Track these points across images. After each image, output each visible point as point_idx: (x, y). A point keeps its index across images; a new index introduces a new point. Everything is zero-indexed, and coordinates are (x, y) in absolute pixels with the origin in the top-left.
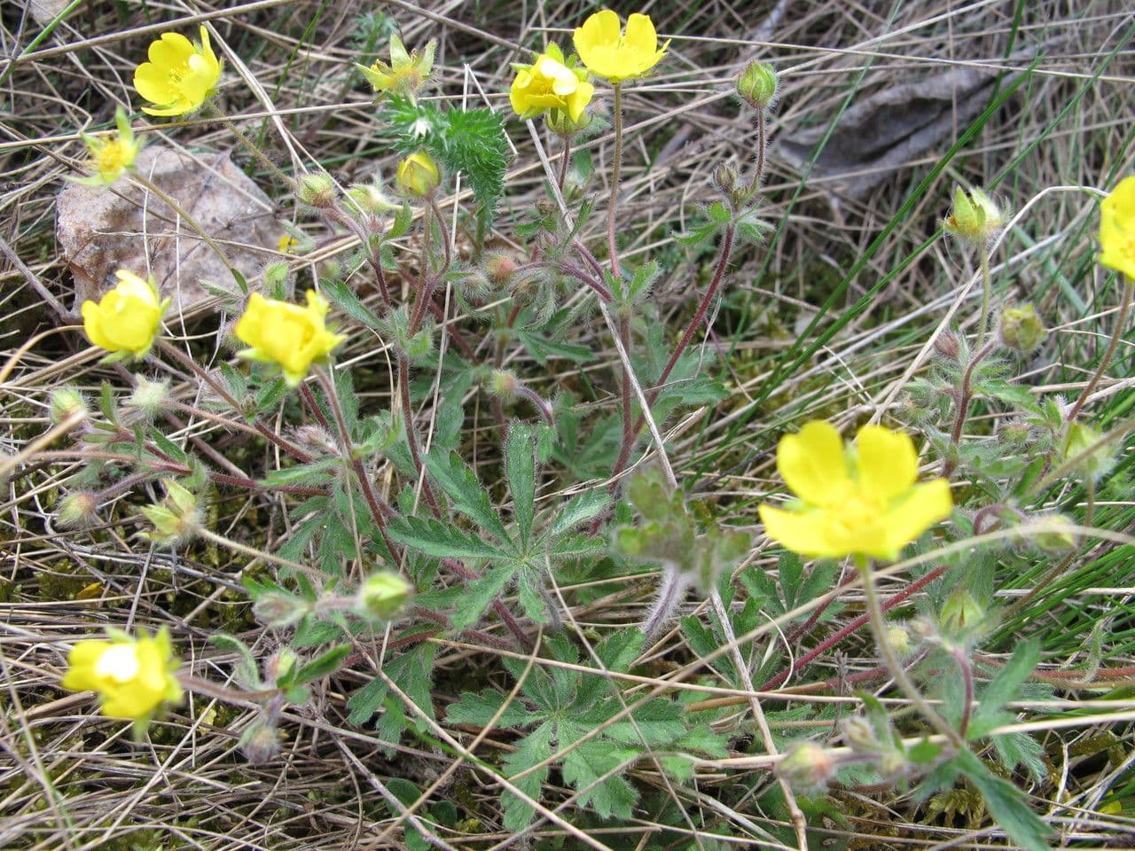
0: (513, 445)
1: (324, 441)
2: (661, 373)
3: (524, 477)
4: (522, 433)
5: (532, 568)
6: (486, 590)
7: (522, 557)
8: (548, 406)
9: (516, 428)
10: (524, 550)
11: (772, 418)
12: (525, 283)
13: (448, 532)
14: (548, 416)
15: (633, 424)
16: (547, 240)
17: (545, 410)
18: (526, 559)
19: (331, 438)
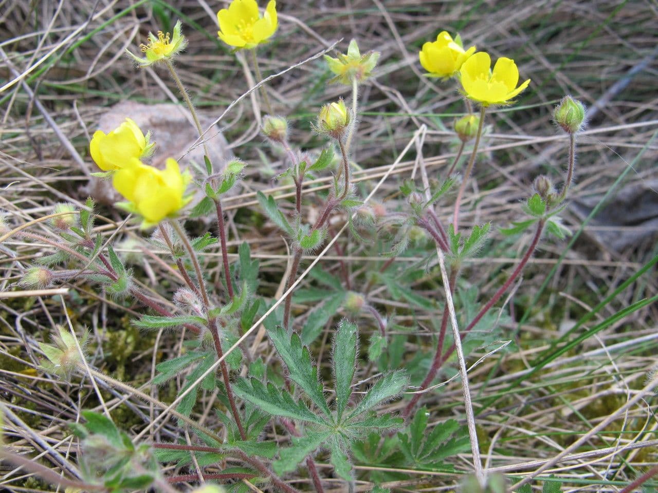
0: (341, 337)
1: (192, 303)
2: (470, 322)
3: (346, 363)
4: (349, 330)
5: (344, 436)
6: (304, 447)
7: (336, 427)
8: (384, 322)
9: (345, 325)
10: (339, 421)
11: (539, 381)
12: (390, 224)
13: (281, 396)
14: (383, 329)
15: (443, 354)
16: (415, 197)
17: (381, 325)
18: (339, 428)
19: (199, 302)
